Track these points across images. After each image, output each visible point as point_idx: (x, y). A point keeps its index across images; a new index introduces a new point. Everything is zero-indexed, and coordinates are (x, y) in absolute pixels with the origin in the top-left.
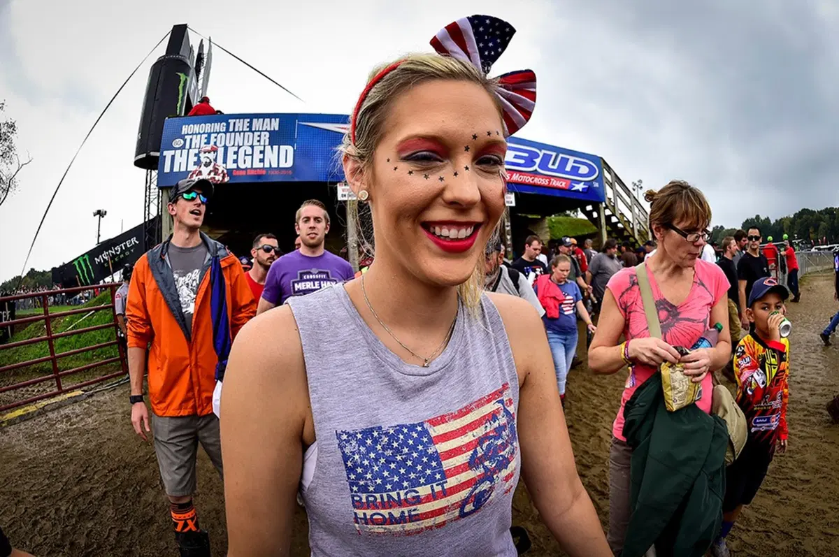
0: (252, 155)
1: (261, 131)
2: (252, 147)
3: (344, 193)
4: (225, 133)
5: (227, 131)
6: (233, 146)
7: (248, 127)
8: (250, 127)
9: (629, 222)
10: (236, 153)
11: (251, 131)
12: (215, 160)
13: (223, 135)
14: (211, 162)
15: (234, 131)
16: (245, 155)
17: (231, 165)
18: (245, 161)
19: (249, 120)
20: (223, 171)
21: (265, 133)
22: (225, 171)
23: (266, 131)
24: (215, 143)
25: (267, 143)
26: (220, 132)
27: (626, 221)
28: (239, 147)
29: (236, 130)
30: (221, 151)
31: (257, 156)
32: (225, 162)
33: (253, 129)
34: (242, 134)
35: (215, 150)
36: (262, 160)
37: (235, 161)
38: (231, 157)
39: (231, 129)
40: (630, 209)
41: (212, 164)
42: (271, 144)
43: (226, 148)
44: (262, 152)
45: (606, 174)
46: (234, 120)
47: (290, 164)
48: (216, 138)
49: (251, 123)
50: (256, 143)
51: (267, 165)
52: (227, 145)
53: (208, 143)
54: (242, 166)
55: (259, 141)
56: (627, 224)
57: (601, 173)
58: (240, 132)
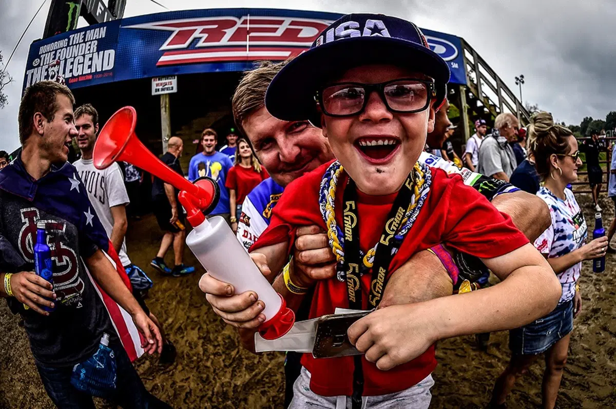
0: (83, 63)
1: (91, 41)
2: (84, 56)
3: (158, 88)
4: (66, 47)
5: (68, 45)
6: (71, 57)
7: (83, 39)
8: (84, 39)
9: (495, 106)
10: (72, 63)
11: (85, 42)
12: (58, 72)
13: (65, 49)
14: (55, 74)
15: (73, 45)
16: (79, 64)
17: (68, 75)
18: (78, 69)
19: (84, 33)
20: (63, 80)
21: (94, 42)
22: (64, 81)
23: (96, 39)
24: (59, 57)
25: (95, 51)
26: (63, 47)
27: (491, 105)
28: (75, 57)
29: (74, 43)
30: (62, 63)
31: (87, 63)
32: (64, 73)
33: (86, 40)
34: (78, 46)
35: (58, 64)
36: (90, 67)
37: (71, 71)
38: (69, 67)
39: (70, 44)
40: (497, 92)
41: (56, 76)
42: (98, 51)
43: (66, 60)
44: (91, 59)
45: (468, 55)
46: (74, 35)
47: (111, 66)
48: (60, 53)
49: (85, 35)
50: (87, 52)
51: (93, 71)
52: (67, 58)
53: (54, 59)
54: (76, 74)
55: (89, 50)
56: (493, 108)
57: (461, 54)
58: (76, 45)
